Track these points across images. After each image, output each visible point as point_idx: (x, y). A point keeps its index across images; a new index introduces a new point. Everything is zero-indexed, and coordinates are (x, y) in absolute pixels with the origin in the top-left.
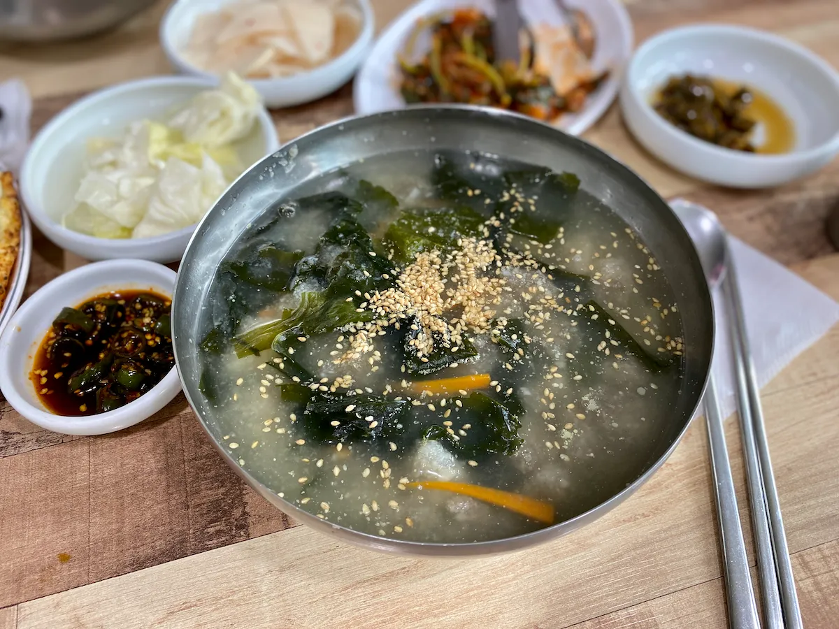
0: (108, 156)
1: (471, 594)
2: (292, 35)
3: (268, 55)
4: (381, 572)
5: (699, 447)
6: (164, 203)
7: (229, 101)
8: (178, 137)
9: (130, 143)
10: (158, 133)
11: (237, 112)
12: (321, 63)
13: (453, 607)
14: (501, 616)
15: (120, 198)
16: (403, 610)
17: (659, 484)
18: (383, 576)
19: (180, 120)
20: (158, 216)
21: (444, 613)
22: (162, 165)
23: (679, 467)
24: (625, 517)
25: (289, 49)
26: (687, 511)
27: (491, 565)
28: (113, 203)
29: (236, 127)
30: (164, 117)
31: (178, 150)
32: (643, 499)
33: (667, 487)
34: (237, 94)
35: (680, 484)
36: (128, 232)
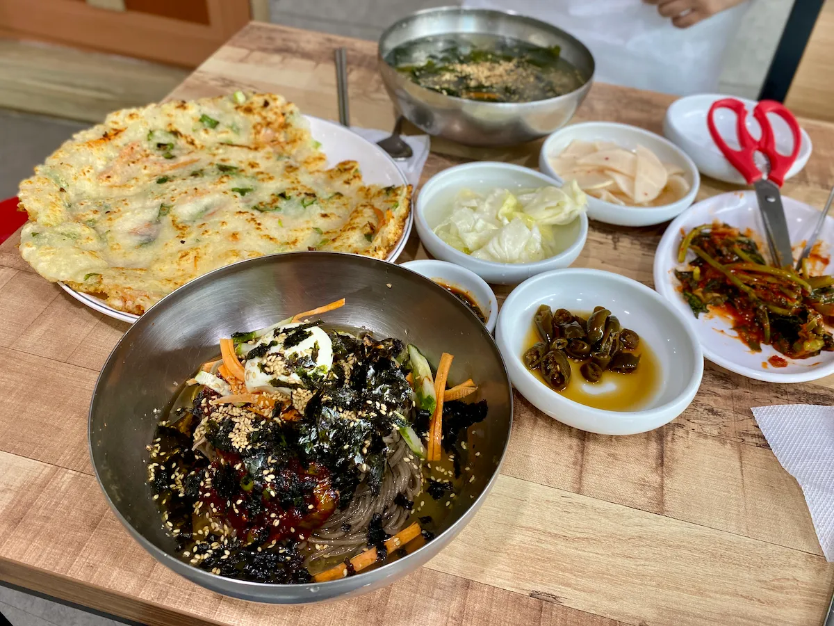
0: (474, 203)
1: (606, 576)
2: (632, 179)
3: (608, 183)
4: (549, 530)
5: (827, 581)
6: (499, 243)
7: (567, 199)
8: (520, 208)
9: (490, 199)
10: (511, 201)
11: (568, 208)
12: (640, 205)
13: (590, 577)
14: (621, 601)
15: (473, 230)
16: (555, 560)
17: (782, 588)
18: (549, 533)
19: (525, 198)
20: (492, 251)
21: (582, 577)
22: (506, 221)
23: (804, 586)
24: (744, 594)
25: (624, 187)
26: (797, 617)
27: (627, 567)
28: (468, 232)
29: (561, 217)
30: (516, 192)
31: (519, 215)
32: (763, 590)
33: (787, 593)
34: (573, 196)
35: (799, 597)
36: (468, 251)
